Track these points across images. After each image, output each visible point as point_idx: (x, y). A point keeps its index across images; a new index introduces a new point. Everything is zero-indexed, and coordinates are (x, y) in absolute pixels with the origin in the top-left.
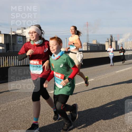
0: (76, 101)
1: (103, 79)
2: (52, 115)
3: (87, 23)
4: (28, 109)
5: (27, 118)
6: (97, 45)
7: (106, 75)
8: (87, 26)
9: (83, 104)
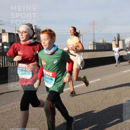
0: (82, 101)
1: (110, 79)
2: (58, 116)
3: (93, 21)
4: (33, 109)
5: (32, 119)
6: (103, 44)
7: (112, 75)
8: (93, 24)
9: (90, 105)
